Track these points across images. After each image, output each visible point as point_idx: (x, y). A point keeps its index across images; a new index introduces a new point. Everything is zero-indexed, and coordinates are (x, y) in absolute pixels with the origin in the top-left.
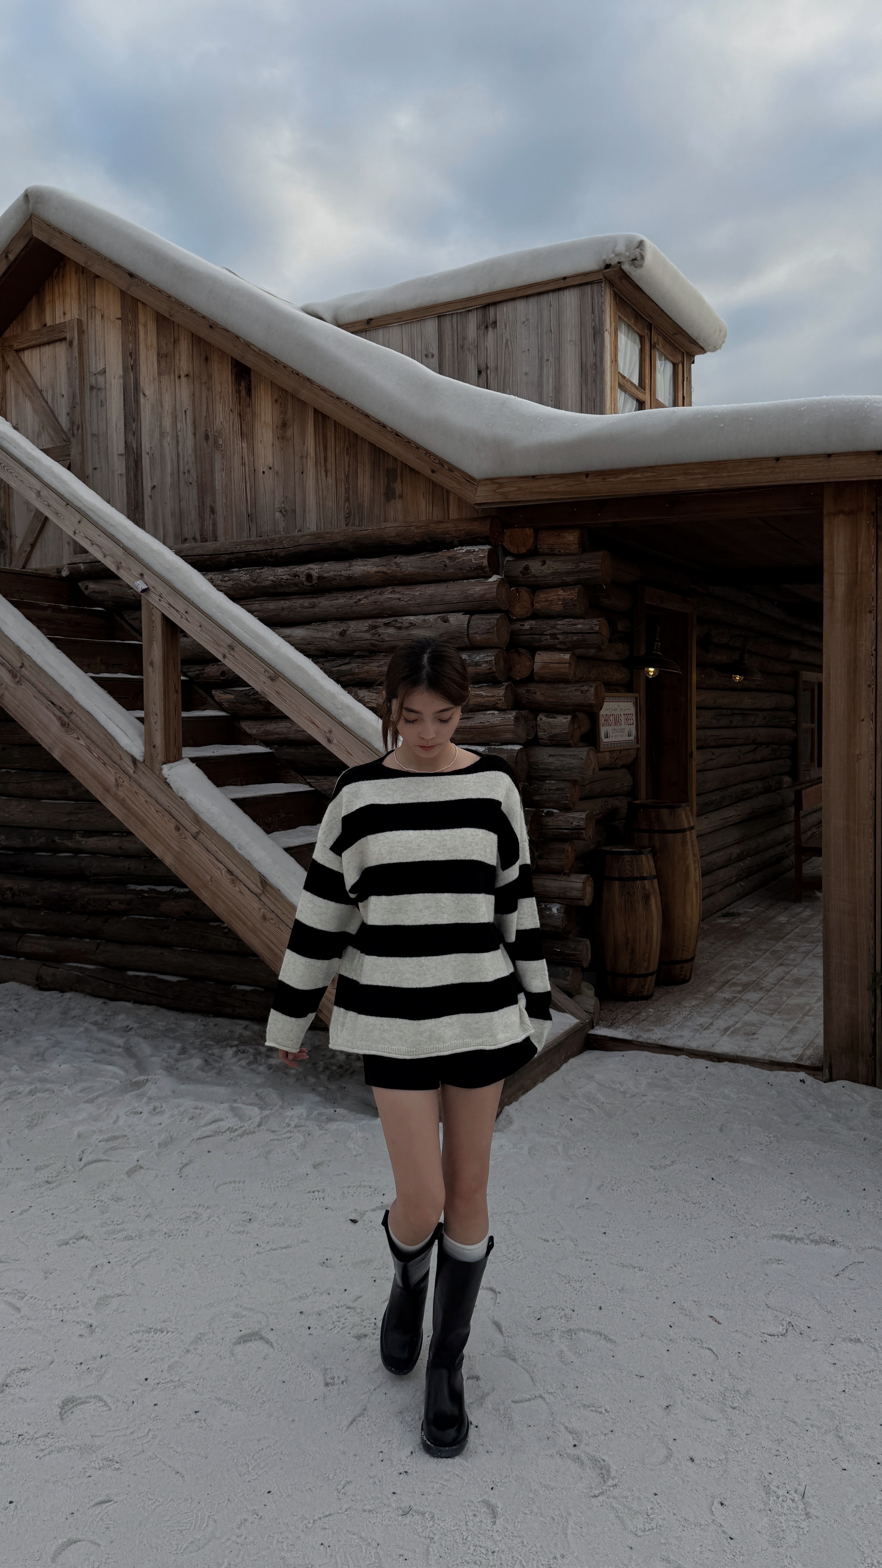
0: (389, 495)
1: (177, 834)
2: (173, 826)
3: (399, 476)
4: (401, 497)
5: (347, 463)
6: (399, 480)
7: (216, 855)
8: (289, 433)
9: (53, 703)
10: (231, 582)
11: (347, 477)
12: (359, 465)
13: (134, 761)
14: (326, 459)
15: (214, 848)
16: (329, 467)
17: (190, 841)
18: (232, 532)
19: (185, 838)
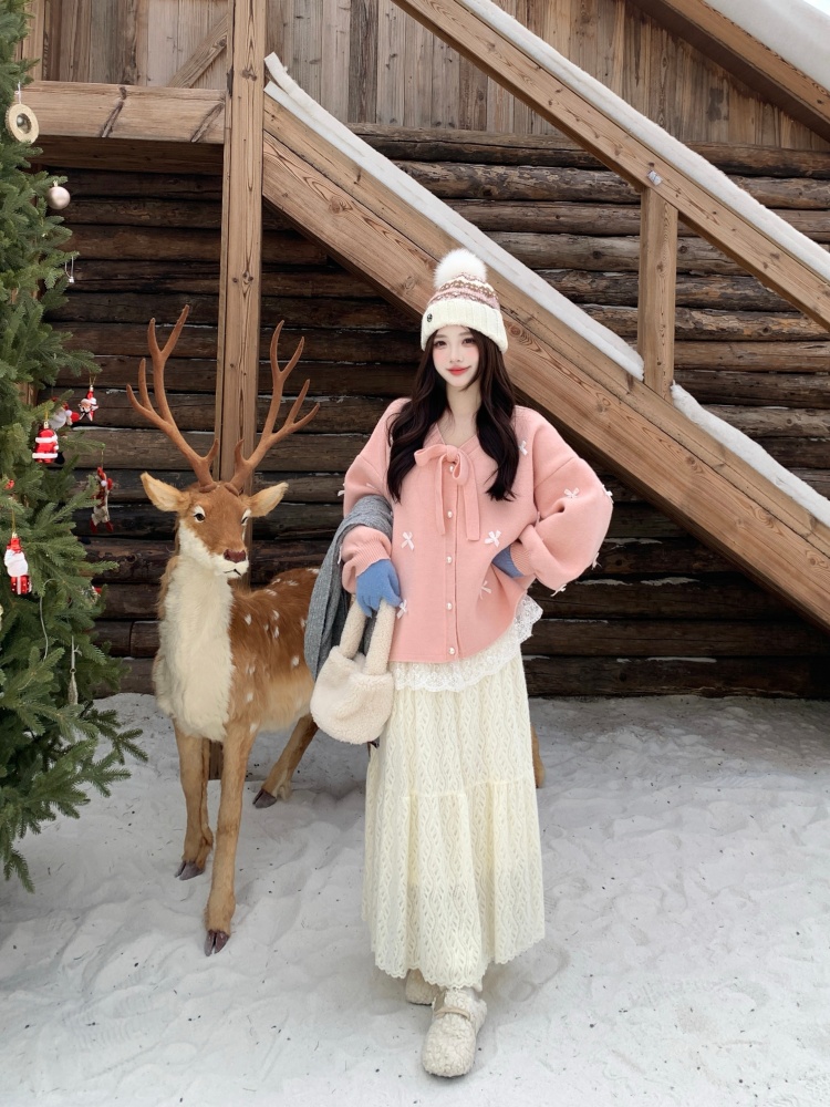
0: (713, 114)
1: (689, 468)
2: (684, 458)
3: (725, 96)
4: (727, 118)
5: (663, 74)
6: (725, 101)
7: (748, 492)
8: (591, 29)
10: (534, 181)
11: (663, 89)
12: (678, 79)
13: (630, 379)
14: (637, 65)
15: (744, 483)
16: (641, 74)
17: (710, 474)
18: (507, 125)
19: (702, 472)
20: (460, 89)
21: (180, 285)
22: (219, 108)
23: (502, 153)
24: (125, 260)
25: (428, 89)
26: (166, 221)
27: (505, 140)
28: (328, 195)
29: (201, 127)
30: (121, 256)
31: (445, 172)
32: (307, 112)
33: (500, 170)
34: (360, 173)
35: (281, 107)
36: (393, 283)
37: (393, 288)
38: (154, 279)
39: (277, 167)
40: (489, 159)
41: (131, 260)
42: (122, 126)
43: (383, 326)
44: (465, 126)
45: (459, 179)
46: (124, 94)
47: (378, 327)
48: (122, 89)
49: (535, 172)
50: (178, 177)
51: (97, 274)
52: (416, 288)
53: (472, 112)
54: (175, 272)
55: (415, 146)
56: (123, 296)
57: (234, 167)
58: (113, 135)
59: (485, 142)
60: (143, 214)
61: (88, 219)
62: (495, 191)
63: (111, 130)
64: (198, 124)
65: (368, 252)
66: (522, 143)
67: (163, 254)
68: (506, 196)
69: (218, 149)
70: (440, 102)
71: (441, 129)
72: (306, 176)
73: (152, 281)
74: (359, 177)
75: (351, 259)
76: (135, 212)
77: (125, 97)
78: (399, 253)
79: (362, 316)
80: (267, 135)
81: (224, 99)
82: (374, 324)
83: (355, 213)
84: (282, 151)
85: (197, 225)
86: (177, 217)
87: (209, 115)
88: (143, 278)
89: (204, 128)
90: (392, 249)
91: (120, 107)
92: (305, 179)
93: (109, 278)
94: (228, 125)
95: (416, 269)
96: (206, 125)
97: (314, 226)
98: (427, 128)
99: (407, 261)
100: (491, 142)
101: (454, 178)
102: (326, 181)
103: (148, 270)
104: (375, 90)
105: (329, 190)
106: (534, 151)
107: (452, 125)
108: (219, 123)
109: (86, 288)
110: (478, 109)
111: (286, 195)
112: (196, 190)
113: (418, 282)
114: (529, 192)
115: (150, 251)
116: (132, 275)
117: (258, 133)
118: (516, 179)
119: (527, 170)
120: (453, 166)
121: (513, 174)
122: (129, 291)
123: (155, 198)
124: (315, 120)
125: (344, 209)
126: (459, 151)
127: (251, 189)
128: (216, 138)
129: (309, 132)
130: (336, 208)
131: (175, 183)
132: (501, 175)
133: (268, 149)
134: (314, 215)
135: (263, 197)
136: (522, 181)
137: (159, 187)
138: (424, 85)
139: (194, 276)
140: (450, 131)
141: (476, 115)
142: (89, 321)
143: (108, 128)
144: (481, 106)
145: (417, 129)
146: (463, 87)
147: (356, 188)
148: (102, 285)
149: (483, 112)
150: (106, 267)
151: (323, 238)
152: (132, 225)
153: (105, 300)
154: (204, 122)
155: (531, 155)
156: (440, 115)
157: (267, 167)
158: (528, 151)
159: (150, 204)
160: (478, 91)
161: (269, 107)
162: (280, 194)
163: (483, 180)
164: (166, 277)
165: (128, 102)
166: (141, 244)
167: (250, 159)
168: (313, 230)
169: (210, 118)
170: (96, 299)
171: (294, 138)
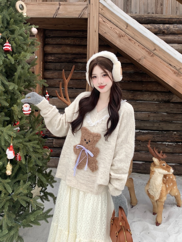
9: (170, 65)
10: (177, 28)
18: (169, 12)
20: (155, 3)
21: (78, 60)
22: (86, 7)
23: (168, 21)
24: (64, 54)
25: (146, 3)
26: (74, 43)
27: (169, 17)
28: (118, 32)
29: (81, 13)
30: (63, 53)
31: (151, 27)
32: (112, 7)
33: (167, 25)
34: (127, 25)
35: (104, 6)
36: (137, 58)
37: (137, 60)
38: (72, 59)
39: (103, 24)
40: (164, 22)
41: (66, 54)
42: (59, 14)
43: (133, 71)
44: (156, 13)
45: (155, 28)
46: (60, 5)
47: (131, 71)
48: (59, 3)
49: (178, 26)
50: (77, 31)
51: (57, 58)
52: (144, 60)
53: (159, 9)
54: (77, 57)
55: (143, 19)
56: (64, 63)
57: (91, 25)
58: (57, 17)
59: (163, 17)
60: (69, 41)
61: (55, 43)
62: (166, 32)
63: (56, 15)
64: (81, 12)
65: (129, 49)
66: (174, 17)
67: (74, 52)
68: (169, 33)
69: (86, 20)
70: (150, 6)
71: (150, 14)
72: (111, 26)
73: (71, 59)
74: (127, 26)
75: (124, 51)
76: (66, 41)
77: (60, 6)
78: (139, 50)
79: (127, 68)
80: (100, 15)
81: (87, 5)
82: (130, 70)
83: (126, 37)
84: (104, 20)
85: (82, 44)
86: (77, 42)
87: (83, 10)
88: (69, 59)
89: (82, 14)
90: (137, 48)
91: (59, 8)
92: (111, 28)
93: (60, 59)
94: (89, 12)
95: (144, 54)
96: (83, 13)
97: (114, 42)
98: (146, 14)
99: (142, 52)
100: (165, 17)
101: (154, 28)
102: (117, 28)
103: (70, 56)
104: (131, 4)
105: (118, 31)
106: (178, 20)
107: (153, 13)
108: (86, 12)
109: (55, 61)
110: (160, 9)
111: (105, 33)
112: (82, 35)
113: (145, 58)
114: (176, 32)
115: (71, 52)
116: (66, 58)
117: (98, 14)
118: (172, 28)
119: (175, 25)
120: (153, 25)
121: (171, 26)
122: (65, 62)
123: (72, 37)
124: (114, 10)
125: (122, 36)
126: (155, 20)
127: (95, 31)
128: (85, 16)
129: (112, 13)
130: (120, 36)
131: (77, 33)
132: (168, 27)
133: (100, 19)
134: (114, 38)
135: (99, 34)
136: (174, 28)
137: (73, 34)
138: (145, 2)
139: (82, 58)
140: (153, 15)
141: (160, 10)
142: (55, 70)
143: (55, 15)
144: (162, 7)
145: (143, 14)
146: (156, 2)
147: (126, 30)
148: (59, 60)
149: (162, 9)
150: (59, 56)
151: (116, 45)
152: (66, 44)
153: (59, 64)
154: (82, 12)
155: (177, 21)
156: (149, 11)
157: (100, 25)
158: (176, 20)
159: (70, 39)
160: (161, 3)
161: (101, 6)
162: (104, 33)
163: (162, 29)
164: (75, 58)
165: (61, 7)
166: (68, 50)
167: (95, 22)
168: (113, 43)
169: (84, 11)
170: (57, 64)
171: (108, 15)
